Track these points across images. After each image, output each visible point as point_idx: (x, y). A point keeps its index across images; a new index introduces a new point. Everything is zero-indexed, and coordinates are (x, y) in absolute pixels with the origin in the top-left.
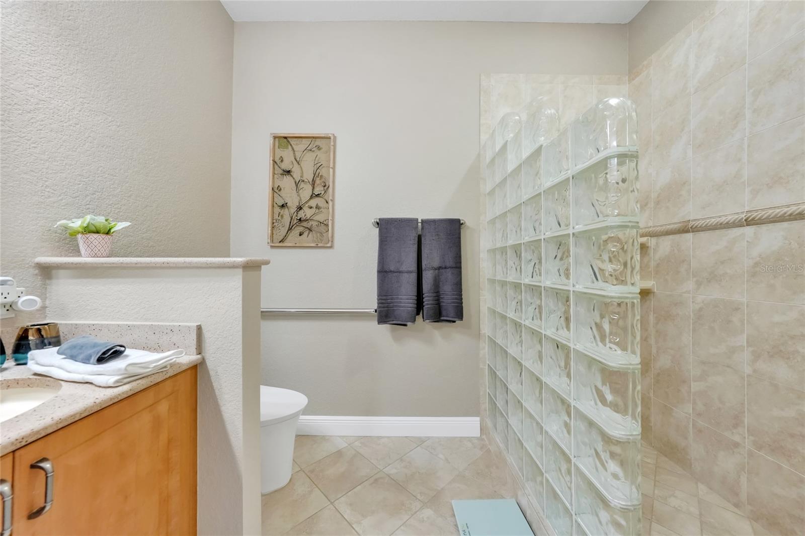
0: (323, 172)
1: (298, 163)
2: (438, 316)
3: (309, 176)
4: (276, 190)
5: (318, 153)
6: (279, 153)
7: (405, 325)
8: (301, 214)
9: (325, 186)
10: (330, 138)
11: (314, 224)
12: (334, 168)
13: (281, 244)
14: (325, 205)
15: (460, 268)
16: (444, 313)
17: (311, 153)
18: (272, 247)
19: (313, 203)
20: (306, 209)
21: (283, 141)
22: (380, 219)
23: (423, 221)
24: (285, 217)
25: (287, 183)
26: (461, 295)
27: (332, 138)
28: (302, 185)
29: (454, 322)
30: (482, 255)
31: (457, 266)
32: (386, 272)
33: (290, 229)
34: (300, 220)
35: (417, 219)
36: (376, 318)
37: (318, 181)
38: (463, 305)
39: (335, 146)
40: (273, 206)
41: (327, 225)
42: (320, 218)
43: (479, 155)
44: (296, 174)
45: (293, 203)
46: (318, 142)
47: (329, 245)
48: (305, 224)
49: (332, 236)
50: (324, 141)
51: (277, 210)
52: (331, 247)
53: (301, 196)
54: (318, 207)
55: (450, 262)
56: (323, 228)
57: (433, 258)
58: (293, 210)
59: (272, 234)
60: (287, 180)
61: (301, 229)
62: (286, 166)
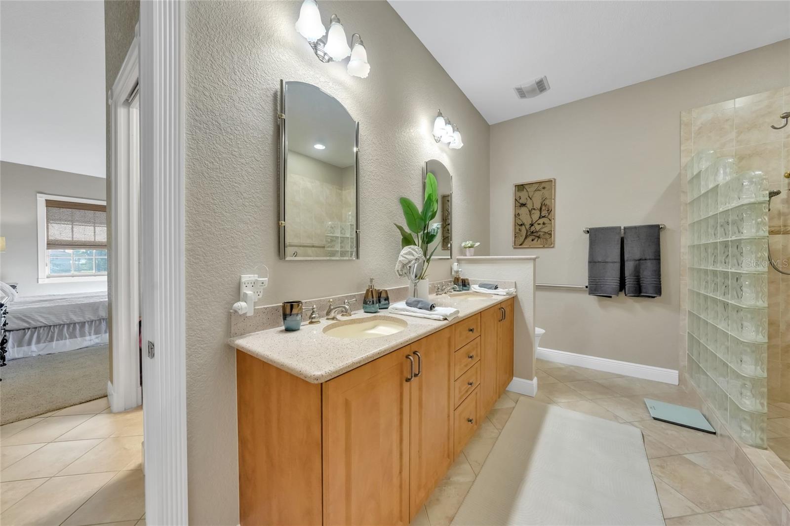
0: (547, 202)
1: (531, 199)
2: (638, 292)
3: (537, 205)
4: (517, 215)
5: (543, 191)
6: (519, 194)
7: (611, 297)
8: (533, 229)
9: (548, 211)
10: (552, 181)
11: (542, 234)
12: (554, 199)
13: (520, 247)
14: (549, 222)
15: (659, 259)
16: (644, 290)
17: (538, 192)
18: (514, 248)
19: (541, 221)
20: (536, 225)
21: (520, 187)
22: (590, 229)
23: (625, 228)
24: (522, 230)
25: (524, 211)
26: (660, 279)
27: (553, 181)
28: (533, 211)
29: (654, 297)
30: (682, 250)
31: (657, 258)
32: (595, 262)
33: (526, 238)
34: (532, 232)
35: (620, 227)
36: (588, 292)
37: (543, 208)
38: (662, 285)
39: (555, 185)
40: (515, 225)
41: (551, 234)
42: (546, 230)
43: (680, 174)
44: (530, 206)
45: (528, 222)
46: (543, 185)
47: (552, 246)
48: (535, 234)
49: (554, 241)
50: (547, 183)
51: (518, 227)
52: (553, 247)
53: (533, 218)
54: (544, 224)
55: (649, 254)
56: (547, 236)
57: (633, 252)
58: (528, 227)
59: (515, 241)
60: (524, 209)
61: (533, 237)
62: (522, 201)
